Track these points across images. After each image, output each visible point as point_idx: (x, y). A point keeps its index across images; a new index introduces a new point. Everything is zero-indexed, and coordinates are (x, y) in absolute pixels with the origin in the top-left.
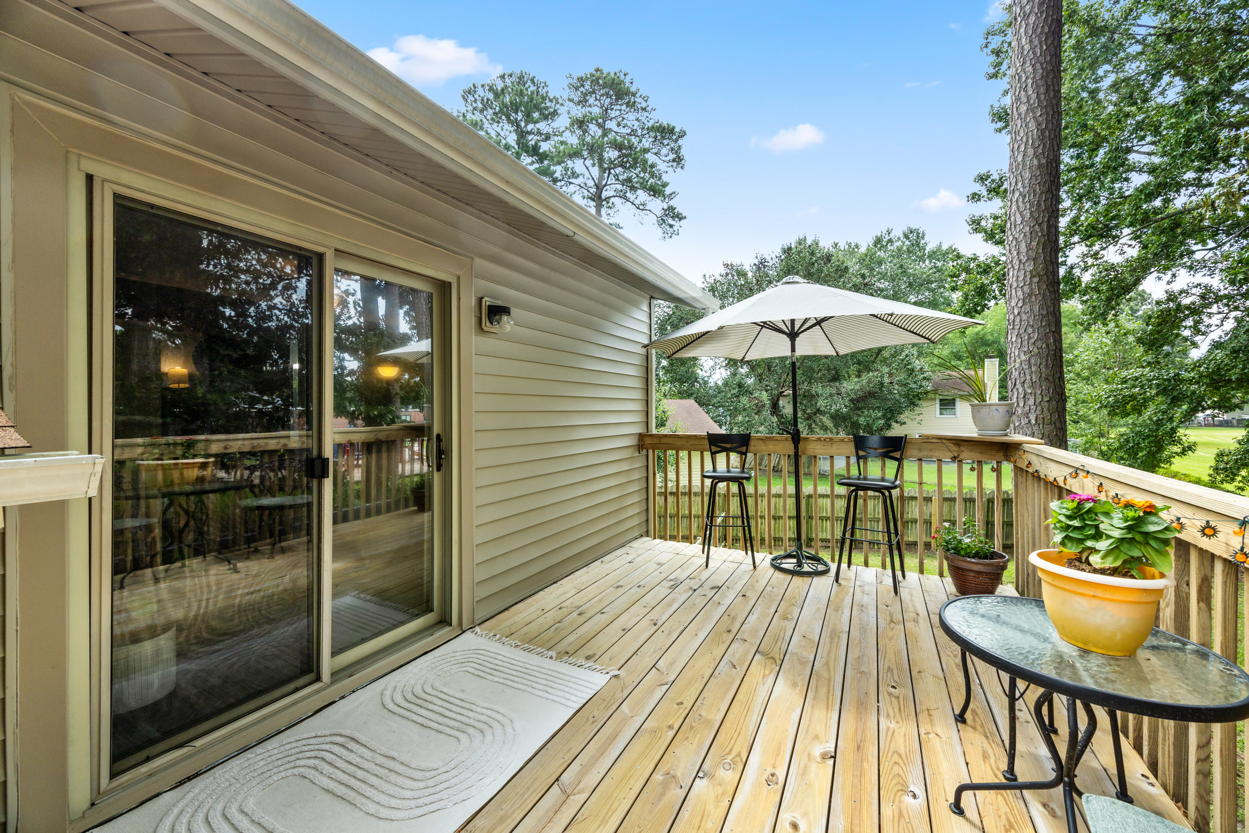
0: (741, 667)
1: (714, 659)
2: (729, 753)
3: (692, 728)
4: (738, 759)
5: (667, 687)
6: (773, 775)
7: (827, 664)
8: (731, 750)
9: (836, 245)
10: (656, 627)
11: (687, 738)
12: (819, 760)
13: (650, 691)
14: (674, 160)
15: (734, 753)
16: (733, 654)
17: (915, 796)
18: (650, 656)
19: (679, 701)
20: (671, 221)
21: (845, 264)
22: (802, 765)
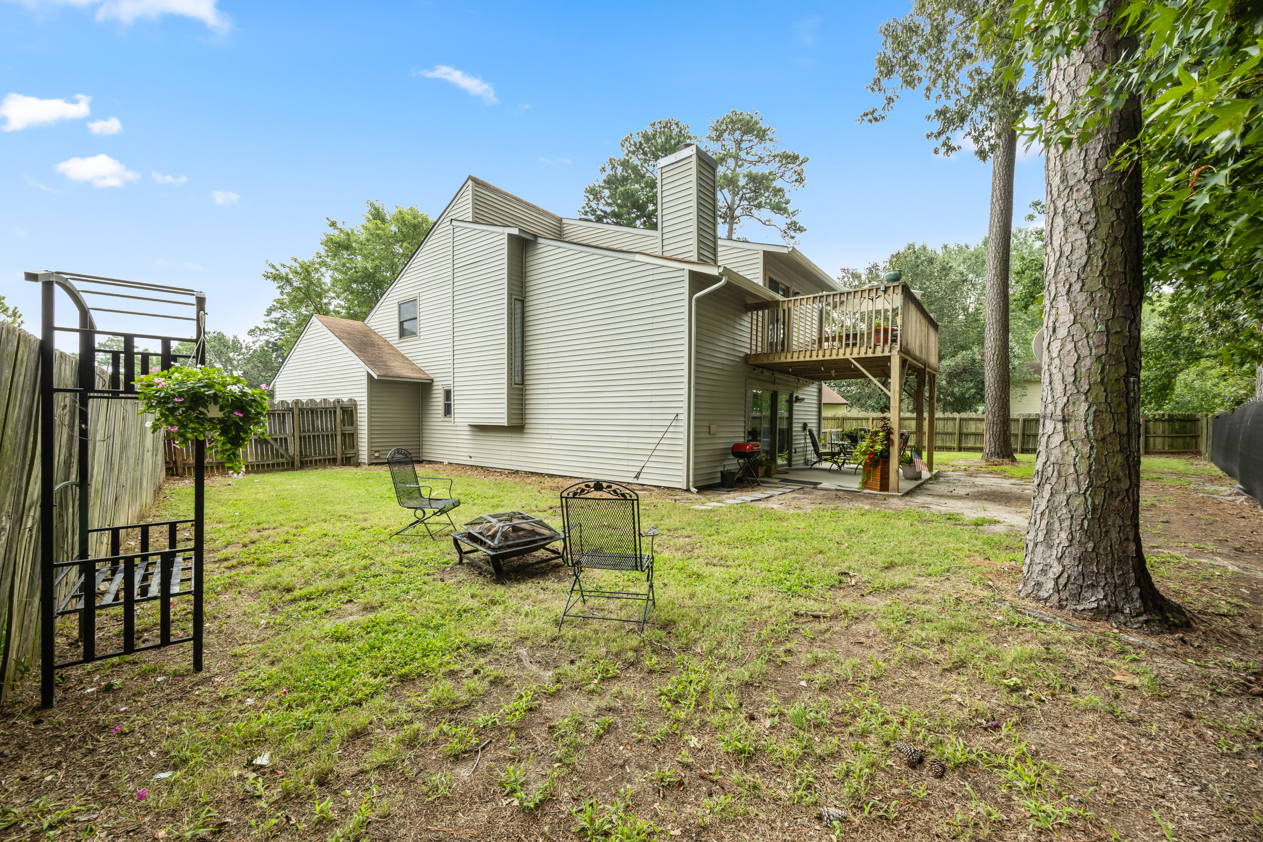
14: (796, 181)
20: (792, 233)
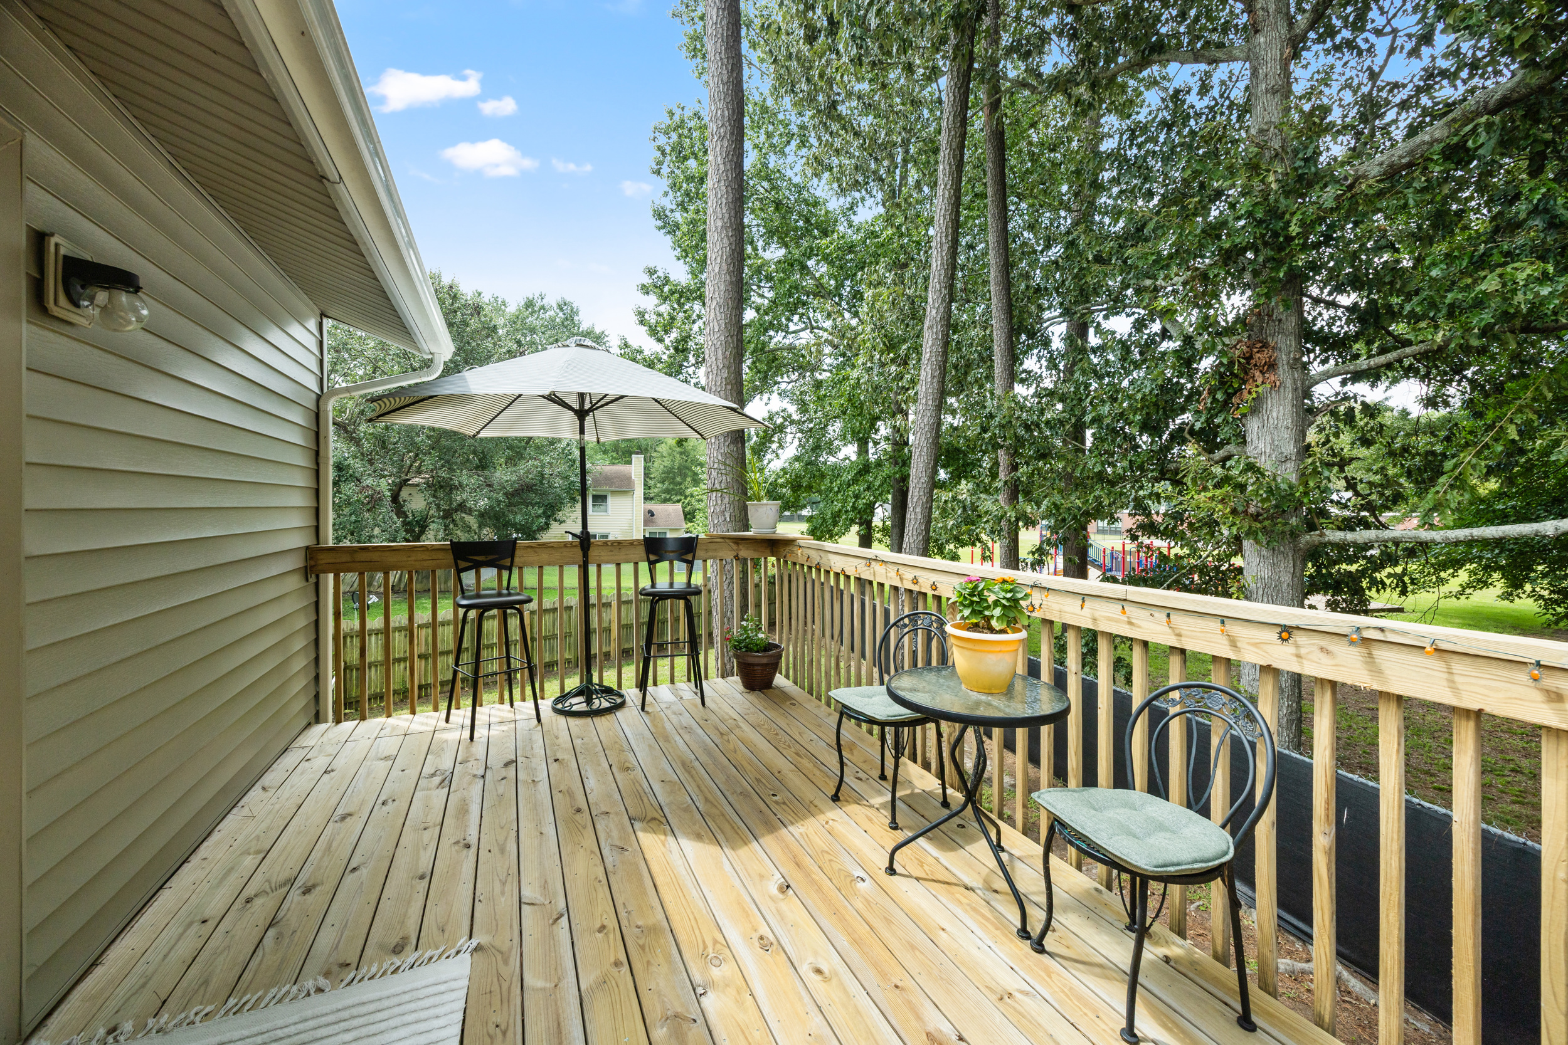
0: (631, 846)
1: (592, 852)
2: (705, 947)
3: (642, 947)
4: (718, 946)
5: (565, 919)
6: (761, 938)
7: (707, 800)
8: (704, 942)
9: (480, 294)
10: (473, 849)
11: (648, 962)
12: (781, 896)
13: (550, 939)
15: (710, 944)
16: (609, 836)
17: (863, 880)
18: (503, 893)
19: (598, 925)
21: (493, 323)
22: (775, 911)
